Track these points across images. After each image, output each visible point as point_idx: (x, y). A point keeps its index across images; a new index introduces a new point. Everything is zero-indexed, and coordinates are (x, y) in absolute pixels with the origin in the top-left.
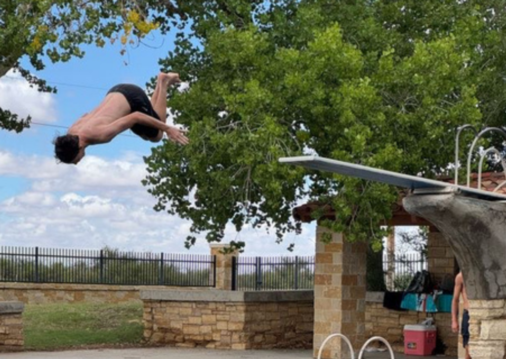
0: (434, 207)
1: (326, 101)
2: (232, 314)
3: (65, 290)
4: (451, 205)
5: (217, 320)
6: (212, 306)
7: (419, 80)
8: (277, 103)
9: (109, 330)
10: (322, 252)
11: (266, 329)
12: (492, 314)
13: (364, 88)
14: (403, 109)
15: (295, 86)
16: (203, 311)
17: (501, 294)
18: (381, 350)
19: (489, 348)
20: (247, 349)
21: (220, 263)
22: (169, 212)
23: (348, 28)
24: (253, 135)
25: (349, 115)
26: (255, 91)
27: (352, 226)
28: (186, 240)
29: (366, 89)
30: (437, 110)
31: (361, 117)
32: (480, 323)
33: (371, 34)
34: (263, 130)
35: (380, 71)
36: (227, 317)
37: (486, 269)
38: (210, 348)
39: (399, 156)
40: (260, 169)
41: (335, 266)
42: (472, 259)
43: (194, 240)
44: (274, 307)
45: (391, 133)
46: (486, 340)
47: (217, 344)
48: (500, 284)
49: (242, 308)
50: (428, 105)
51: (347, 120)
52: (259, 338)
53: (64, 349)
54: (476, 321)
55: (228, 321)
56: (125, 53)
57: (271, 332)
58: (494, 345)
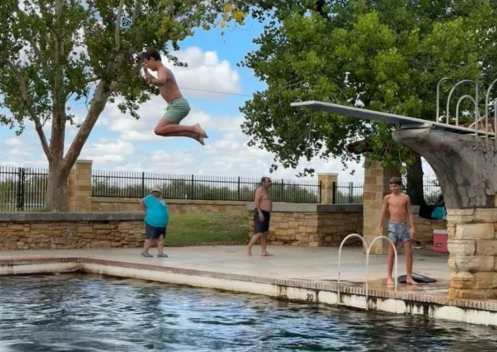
0: (414, 138)
1: (367, 66)
2: (309, 221)
3: (213, 205)
4: (427, 136)
5: (299, 225)
6: (295, 215)
7: (436, 50)
8: (330, 67)
9: (226, 232)
10: (369, 176)
11: (333, 231)
12: (465, 220)
13: (393, 55)
14: (426, 71)
15: (343, 55)
16: (290, 219)
17: (471, 204)
18: (418, 248)
19: (463, 246)
20: (319, 246)
21: (324, 186)
22: (260, 147)
23: (388, 14)
24: (311, 90)
25: (382, 75)
26: (313, 58)
27: (385, 156)
28: (271, 167)
29: (394, 56)
30: (449, 71)
31: (392, 77)
32: (455, 227)
33: (404, 18)
34: (319, 86)
35: (409, 44)
36: (306, 223)
37: (459, 185)
38: (294, 245)
39: (420, 105)
40: (316, 115)
41: (379, 186)
42: (448, 178)
43: (276, 168)
44: (340, 216)
45: (414, 89)
46: (459, 240)
47: (300, 242)
48: (470, 196)
49: (316, 217)
50: (443, 68)
51: (381, 78)
52: (328, 238)
53: (189, 245)
54: (452, 225)
55: (306, 226)
56: (224, 34)
57: (338, 234)
58: (466, 243)
